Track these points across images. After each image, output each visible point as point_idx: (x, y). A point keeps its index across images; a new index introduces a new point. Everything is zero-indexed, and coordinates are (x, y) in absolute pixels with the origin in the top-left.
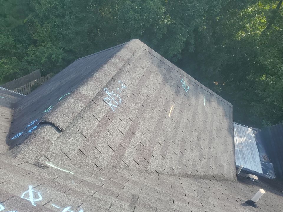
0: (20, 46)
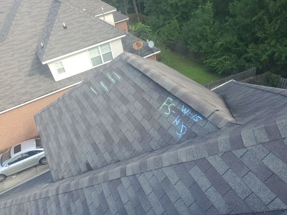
0: (240, 44)
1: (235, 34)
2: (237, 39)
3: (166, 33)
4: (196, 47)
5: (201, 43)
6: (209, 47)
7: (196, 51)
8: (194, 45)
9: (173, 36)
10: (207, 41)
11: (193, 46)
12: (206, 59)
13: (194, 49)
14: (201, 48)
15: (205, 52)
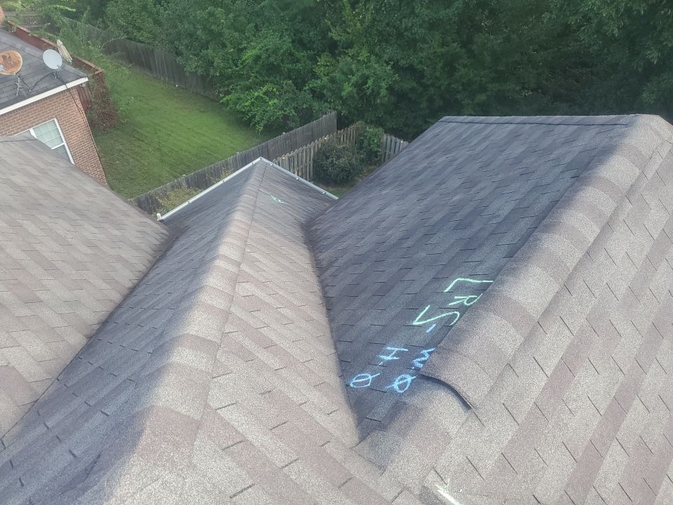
0: (301, 54)
1: (286, 30)
2: (293, 42)
3: (121, 22)
4: (201, 62)
5: (210, 51)
6: (230, 61)
7: (200, 71)
8: (195, 55)
9: (142, 29)
10: (224, 46)
11: (191, 59)
12: (228, 93)
13: (194, 66)
14: (211, 63)
15: (221, 75)
